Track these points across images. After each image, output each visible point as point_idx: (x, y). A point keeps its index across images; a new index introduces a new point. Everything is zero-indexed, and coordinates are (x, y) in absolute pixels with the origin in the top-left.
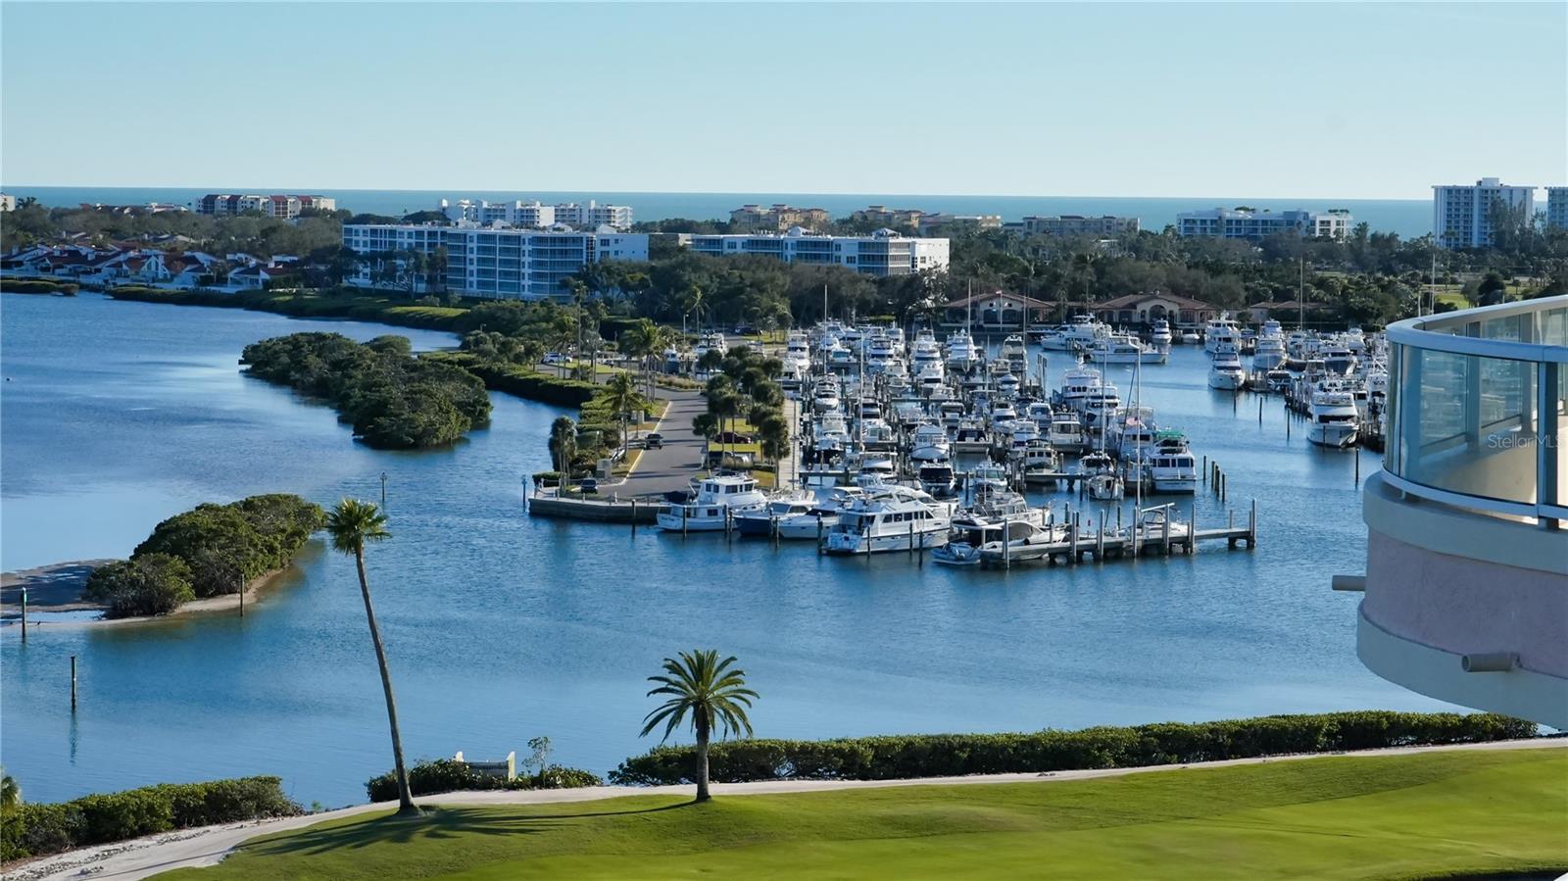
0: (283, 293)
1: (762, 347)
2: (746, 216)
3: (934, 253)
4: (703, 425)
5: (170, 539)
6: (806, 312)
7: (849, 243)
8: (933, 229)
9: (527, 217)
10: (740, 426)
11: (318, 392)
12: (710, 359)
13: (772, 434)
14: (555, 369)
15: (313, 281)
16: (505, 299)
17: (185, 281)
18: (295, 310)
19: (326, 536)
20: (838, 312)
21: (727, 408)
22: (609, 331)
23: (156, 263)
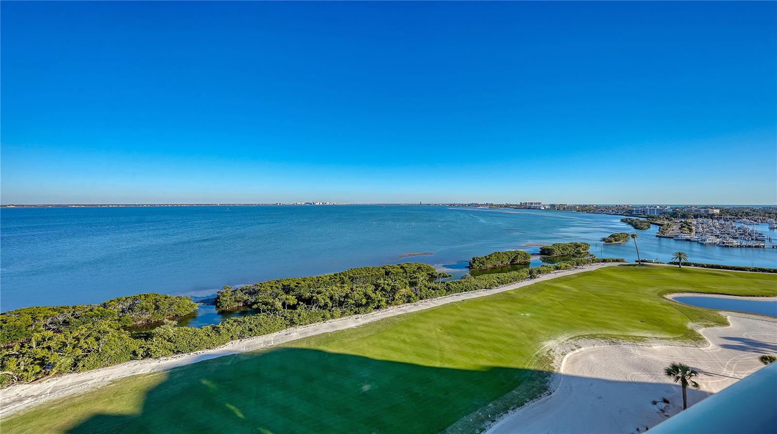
0: (625, 214)
1: (689, 221)
2: (687, 207)
3: (718, 211)
4: (680, 228)
5: (612, 236)
6: (696, 217)
7: (703, 210)
8: (716, 209)
9: (656, 207)
10: (686, 229)
11: (629, 223)
12: (682, 222)
13: (691, 230)
14: (659, 222)
15: (628, 213)
16: (652, 215)
17: (614, 213)
18: (626, 216)
19: (631, 237)
20: (701, 217)
21: (684, 227)
22: (666, 218)
23: (611, 211)
